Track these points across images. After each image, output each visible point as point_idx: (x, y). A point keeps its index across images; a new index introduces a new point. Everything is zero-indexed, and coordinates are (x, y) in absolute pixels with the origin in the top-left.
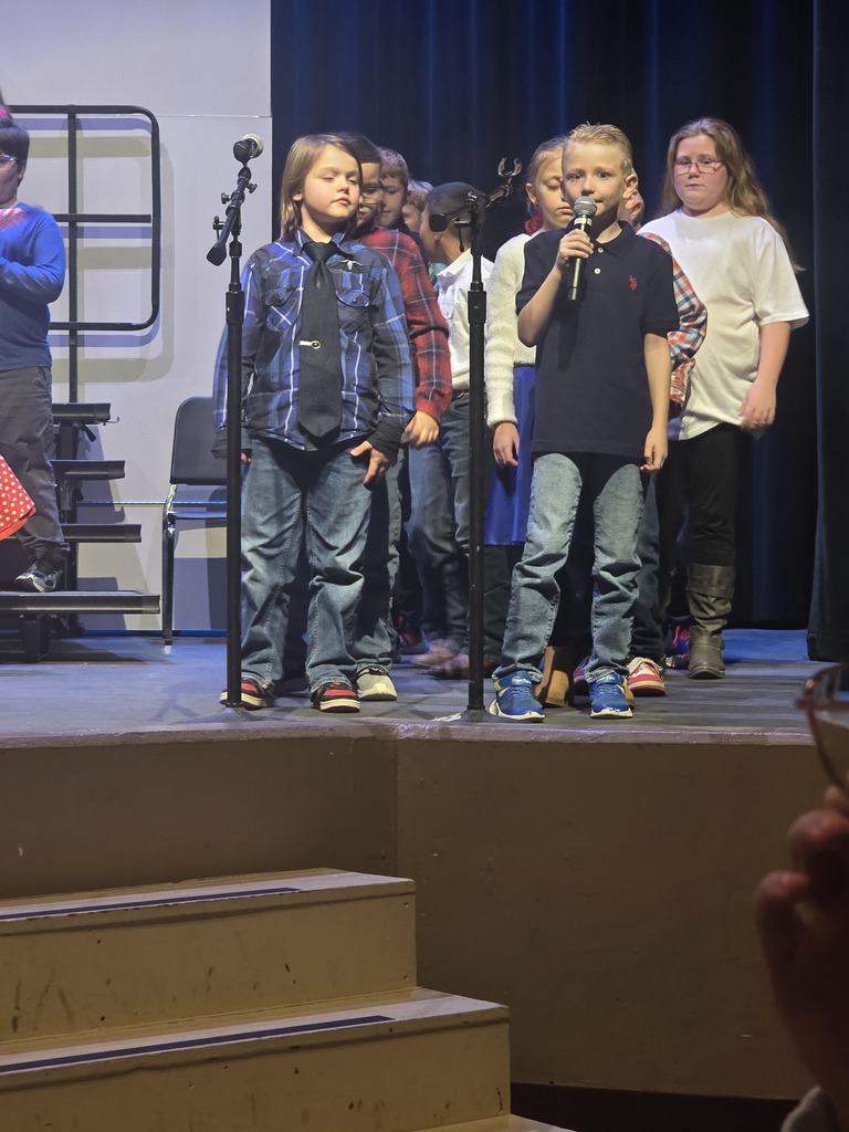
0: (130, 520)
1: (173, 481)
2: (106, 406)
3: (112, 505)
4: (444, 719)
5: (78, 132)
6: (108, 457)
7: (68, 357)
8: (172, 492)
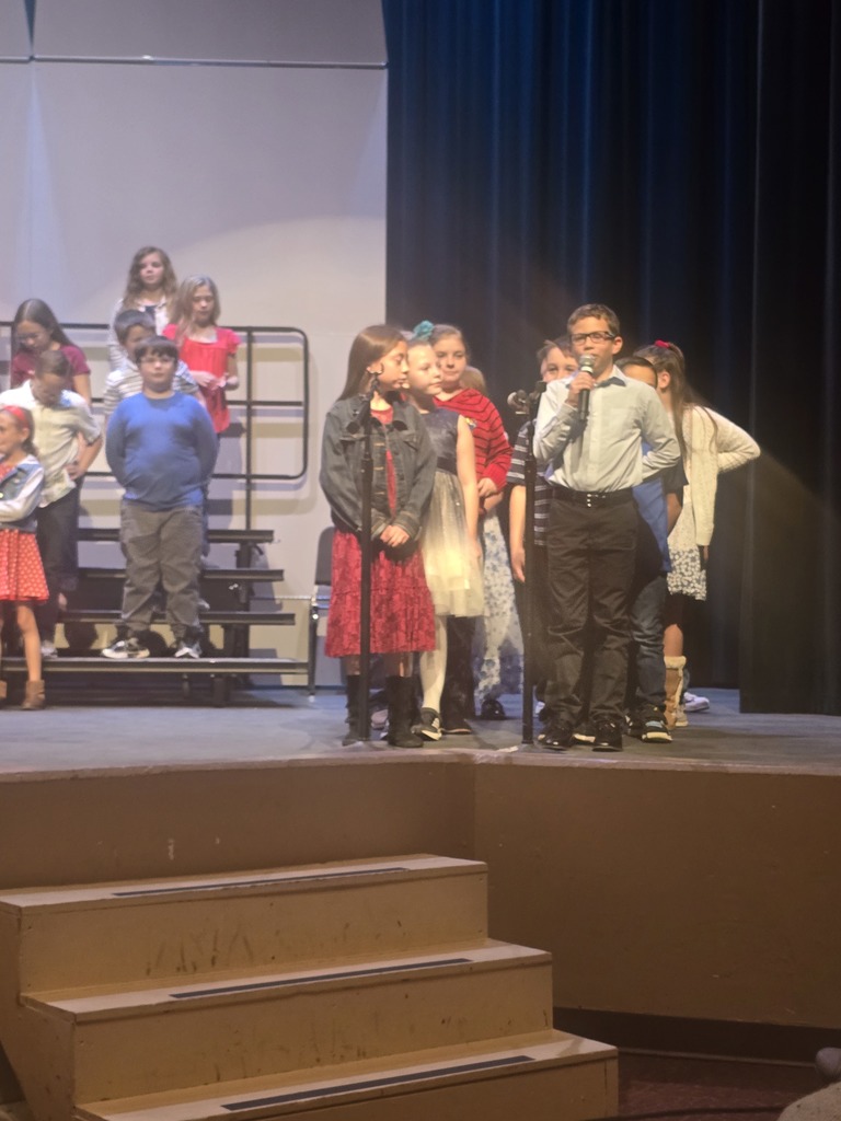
0: (285, 610)
1: (317, 583)
2: (270, 533)
3: (274, 599)
4: (507, 750)
5: (253, 344)
7: (245, 497)
8: (316, 591)
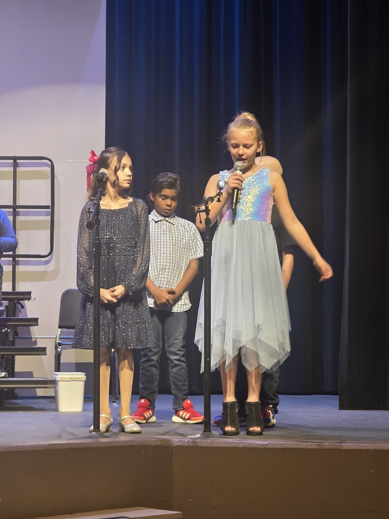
0: (40, 345)
1: (60, 327)
2: (29, 293)
3: (31, 338)
4: (193, 436)
5: (17, 168)
6: (29, 316)
7: (12, 270)
8: (59, 332)
